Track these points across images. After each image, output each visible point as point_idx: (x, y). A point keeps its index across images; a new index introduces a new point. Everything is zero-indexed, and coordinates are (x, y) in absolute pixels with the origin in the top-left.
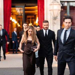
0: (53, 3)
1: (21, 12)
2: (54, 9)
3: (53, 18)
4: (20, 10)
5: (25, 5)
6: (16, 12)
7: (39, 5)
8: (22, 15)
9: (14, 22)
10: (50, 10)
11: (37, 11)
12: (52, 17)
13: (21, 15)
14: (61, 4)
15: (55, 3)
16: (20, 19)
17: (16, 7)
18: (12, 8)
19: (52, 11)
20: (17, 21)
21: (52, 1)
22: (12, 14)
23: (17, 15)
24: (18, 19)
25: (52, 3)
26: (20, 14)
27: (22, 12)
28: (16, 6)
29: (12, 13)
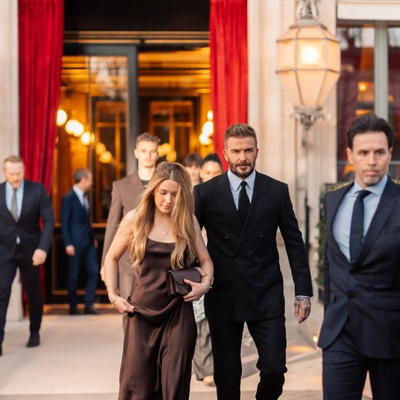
0: (295, 31)
1: (116, 83)
2: (300, 66)
3: (298, 116)
4: (110, 69)
5: (143, 40)
6: (91, 81)
7: (220, 42)
8: (125, 96)
9: (77, 138)
10: (278, 72)
11: (206, 75)
12: (290, 110)
13: (118, 99)
14: (339, 38)
15: (305, 33)
16: (113, 121)
17: (90, 55)
18: (65, 59)
19: (292, 75)
20: (93, 130)
21: (292, 22)
22: (69, 93)
23: (96, 99)
24: (101, 120)
25: (293, 33)
26: (112, 94)
27: (123, 79)
28: (91, 49)
29: (64, 84)
